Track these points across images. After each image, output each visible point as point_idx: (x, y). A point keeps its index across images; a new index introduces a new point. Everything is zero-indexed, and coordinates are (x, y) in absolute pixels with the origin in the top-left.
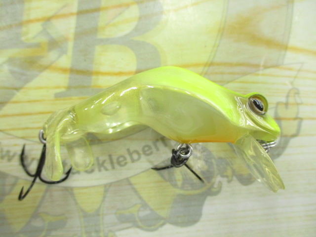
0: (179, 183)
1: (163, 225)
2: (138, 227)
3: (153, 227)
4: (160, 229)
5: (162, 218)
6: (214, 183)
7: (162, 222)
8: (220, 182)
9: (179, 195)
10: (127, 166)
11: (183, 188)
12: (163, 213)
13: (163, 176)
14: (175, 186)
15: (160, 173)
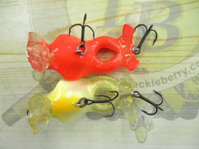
0: (186, 96)
1: (177, 117)
2: (164, 117)
3: (171, 118)
4: (175, 119)
5: (177, 114)
7: (176, 116)
9: (186, 102)
10: (160, 86)
11: (188, 99)
12: (177, 111)
13: (178, 92)
14: (184, 97)
15: (176, 90)
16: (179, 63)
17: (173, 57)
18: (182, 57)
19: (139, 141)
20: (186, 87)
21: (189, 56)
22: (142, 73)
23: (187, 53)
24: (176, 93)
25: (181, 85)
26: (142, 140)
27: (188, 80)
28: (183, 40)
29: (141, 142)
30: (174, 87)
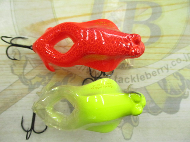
0: (169, 91)
1: (161, 112)
2: (149, 112)
3: (156, 113)
4: (159, 114)
5: (160, 109)
6: (185, 92)
7: (160, 111)
8: (188, 92)
9: (169, 98)
11: (170, 93)
12: (161, 106)
13: (161, 87)
14: (167, 92)
15: (160, 85)
16: (161, 60)
17: (155, 53)
18: (165, 53)
19: (125, 139)
20: (168, 82)
21: (170, 53)
22: (127, 68)
23: (168, 50)
24: (159, 88)
25: (164, 80)
26: (128, 137)
27: (170, 76)
28: (164, 38)
29: (127, 139)
30: (158, 82)
